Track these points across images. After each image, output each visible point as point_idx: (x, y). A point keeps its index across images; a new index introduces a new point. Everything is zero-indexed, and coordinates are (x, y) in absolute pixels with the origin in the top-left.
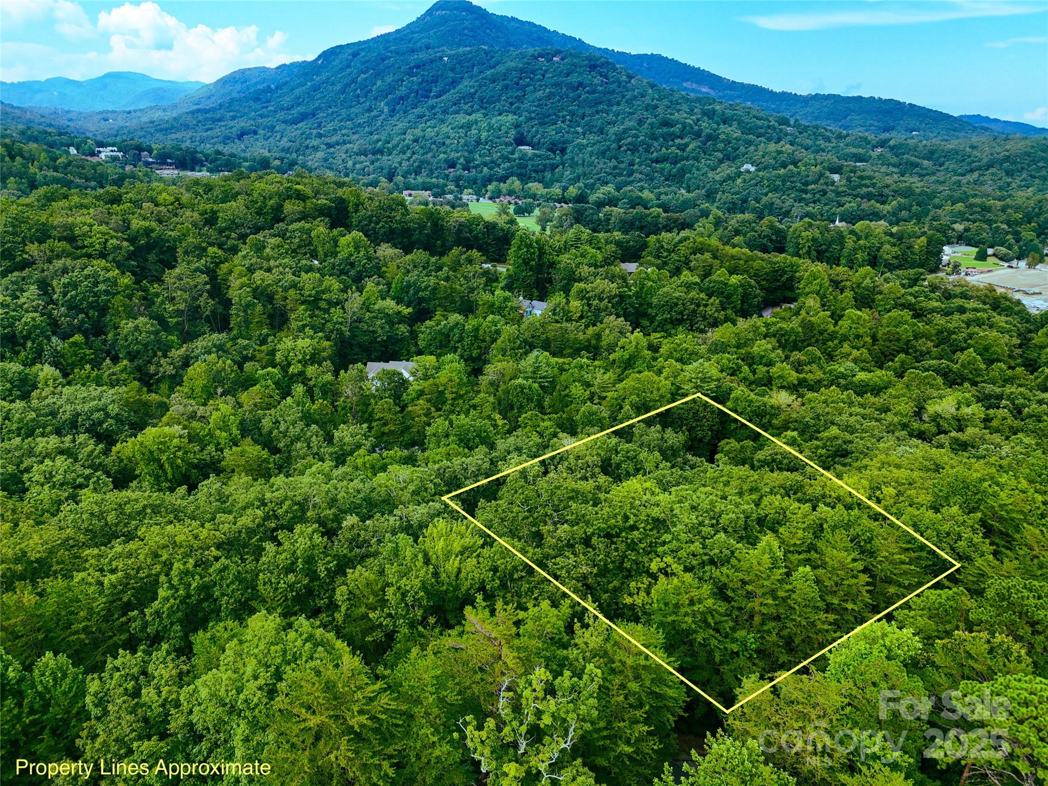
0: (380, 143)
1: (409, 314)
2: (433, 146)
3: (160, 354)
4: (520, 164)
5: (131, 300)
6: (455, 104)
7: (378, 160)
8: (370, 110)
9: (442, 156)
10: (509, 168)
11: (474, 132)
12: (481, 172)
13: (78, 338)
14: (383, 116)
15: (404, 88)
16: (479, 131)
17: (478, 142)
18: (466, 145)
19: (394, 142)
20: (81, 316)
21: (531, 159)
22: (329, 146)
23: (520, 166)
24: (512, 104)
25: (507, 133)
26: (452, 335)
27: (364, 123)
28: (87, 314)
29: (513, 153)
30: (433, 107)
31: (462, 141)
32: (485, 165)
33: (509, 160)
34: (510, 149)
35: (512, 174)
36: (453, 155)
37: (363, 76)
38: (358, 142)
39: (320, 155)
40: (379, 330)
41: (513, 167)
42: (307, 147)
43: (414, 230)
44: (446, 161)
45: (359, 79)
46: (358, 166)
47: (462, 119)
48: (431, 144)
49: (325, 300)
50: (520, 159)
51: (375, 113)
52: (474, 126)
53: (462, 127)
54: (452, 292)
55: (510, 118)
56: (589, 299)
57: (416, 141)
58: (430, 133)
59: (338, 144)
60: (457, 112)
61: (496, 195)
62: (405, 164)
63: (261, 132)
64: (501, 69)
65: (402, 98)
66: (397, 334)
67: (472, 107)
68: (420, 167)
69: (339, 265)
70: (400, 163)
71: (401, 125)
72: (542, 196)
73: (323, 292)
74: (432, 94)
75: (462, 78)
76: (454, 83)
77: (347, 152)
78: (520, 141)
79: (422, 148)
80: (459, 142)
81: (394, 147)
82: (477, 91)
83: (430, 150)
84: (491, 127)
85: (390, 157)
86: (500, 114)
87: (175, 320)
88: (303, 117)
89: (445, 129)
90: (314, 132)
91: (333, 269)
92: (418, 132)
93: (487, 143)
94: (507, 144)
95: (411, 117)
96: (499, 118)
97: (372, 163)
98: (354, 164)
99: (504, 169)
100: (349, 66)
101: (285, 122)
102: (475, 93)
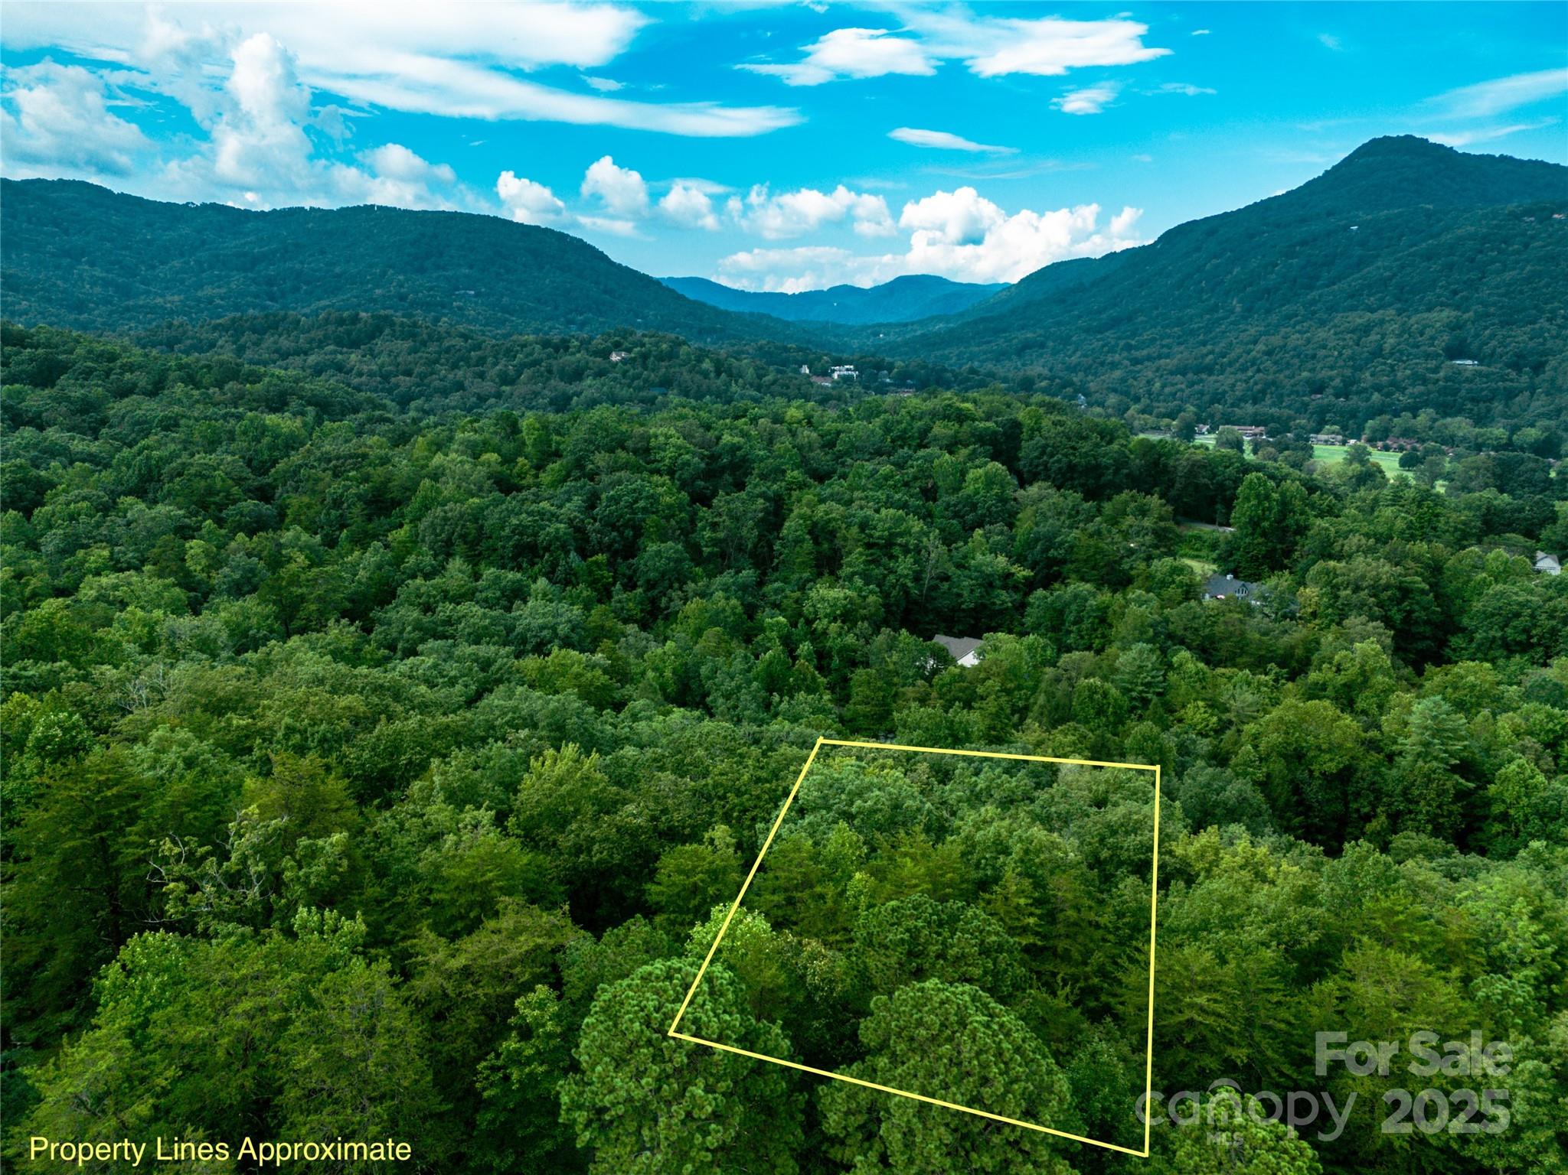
0: (1211, 357)
1: (1025, 578)
2: (1296, 361)
3: (676, 585)
4: (1445, 388)
5: (668, 521)
6: (1352, 296)
7: (1201, 381)
8: (1214, 309)
9: (1305, 374)
10: (1422, 394)
11: (1374, 337)
12: (1368, 400)
13: (601, 557)
14: (1232, 318)
15: (1274, 276)
16: (1383, 336)
17: (1378, 353)
18: (1351, 358)
19: (1233, 355)
20: (614, 534)
21: (1468, 380)
22: (1136, 361)
23: (1443, 391)
24: (1455, 292)
25: (1433, 338)
26: (1067, 611)
27: (1199, 328)
28: (621, 534)
29: (1436, 370)
30: (1314, 302)
31: (1347, 352)
32: (1378, 388)
33: (1425, 381)
34: (1432, 364)
35: (1426, 404)
36: (1325, 374)
37: (1214, 261)
38: (1181, 355)
39: (1117, 374)
40: (966, 593)
41: (1429, 393)
42: (1102, 364)
43: (1107, 468)
44: (1308, 382)
45: (1208, 267)
46: (1167, 390)
47: (1359, 318)
48: (1293, 357)
49: (900, 545)
50: (1447, 379)
51: (1221, 313)
52: (1376, 329)
53: (1352, 332)
54: (1096, 553)
55: (1446, 315)
56: (1336, 587)
57: (1269, 353)
58: (1295, 339)
59: (1149, 358)
60: (1353, 308)
61: (1378, 435)
62: (1240, 386)
63: (1050, 344)
64: (1448, 237)
65: (1268, 291)
66: (994, 604)
67: (1382, 299)
68: (1263, 392)
69: (955, 505)
70: (1234, 385)
71: (1252, 331)
72: (1464, 439)
73: (901, 535)
74: (1320, 283)
75: (1378, 256)
76: (1360, 264)
77: (1157, 370)
78: (1457, 351)
79: (1275, 363)
80: (1341, 354)
81: (1230, 364)
82: (1395, 275)
83: (1288, 365)
84: (1405, 329)
85: (1221, 377)
86: (1429, 310)
87: (709, 550)
88: (1115, 323)
89: (1322, 334)
90: (1122, 343)
91: (946, 509)
92: (1276, 340)
93: (1392, 354)
94: (1428, 356)
95: (1274, 318)
96: (1426, 315)
97: (1191, 384)
98: (1163, 386)
99: (1412, 395)
100: (1198, 249)
101: (1087, 331)
102: (1390, 278)
